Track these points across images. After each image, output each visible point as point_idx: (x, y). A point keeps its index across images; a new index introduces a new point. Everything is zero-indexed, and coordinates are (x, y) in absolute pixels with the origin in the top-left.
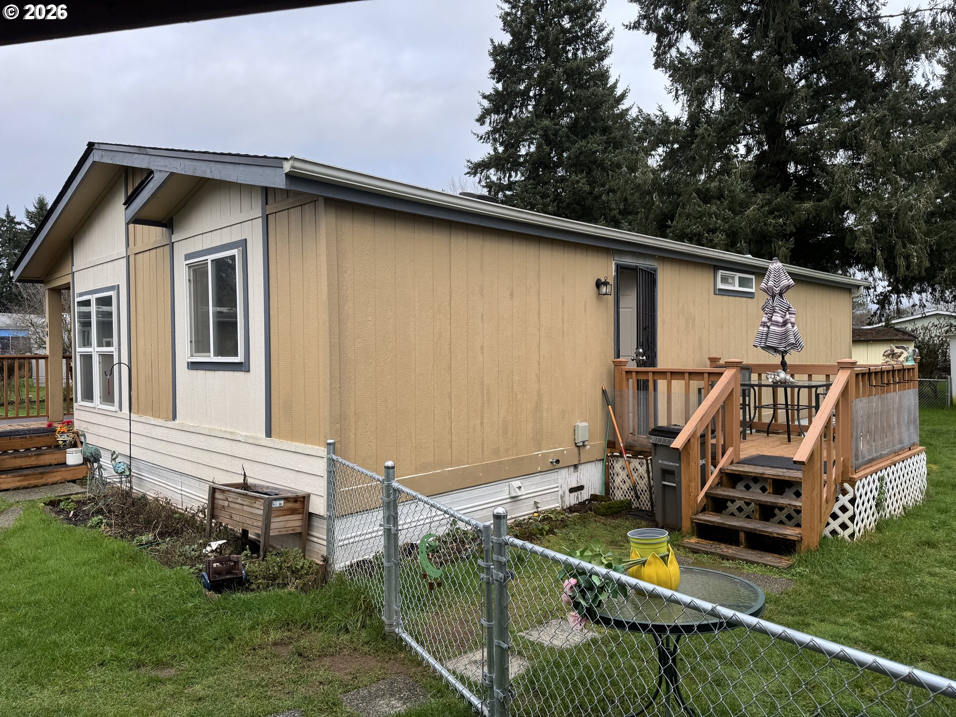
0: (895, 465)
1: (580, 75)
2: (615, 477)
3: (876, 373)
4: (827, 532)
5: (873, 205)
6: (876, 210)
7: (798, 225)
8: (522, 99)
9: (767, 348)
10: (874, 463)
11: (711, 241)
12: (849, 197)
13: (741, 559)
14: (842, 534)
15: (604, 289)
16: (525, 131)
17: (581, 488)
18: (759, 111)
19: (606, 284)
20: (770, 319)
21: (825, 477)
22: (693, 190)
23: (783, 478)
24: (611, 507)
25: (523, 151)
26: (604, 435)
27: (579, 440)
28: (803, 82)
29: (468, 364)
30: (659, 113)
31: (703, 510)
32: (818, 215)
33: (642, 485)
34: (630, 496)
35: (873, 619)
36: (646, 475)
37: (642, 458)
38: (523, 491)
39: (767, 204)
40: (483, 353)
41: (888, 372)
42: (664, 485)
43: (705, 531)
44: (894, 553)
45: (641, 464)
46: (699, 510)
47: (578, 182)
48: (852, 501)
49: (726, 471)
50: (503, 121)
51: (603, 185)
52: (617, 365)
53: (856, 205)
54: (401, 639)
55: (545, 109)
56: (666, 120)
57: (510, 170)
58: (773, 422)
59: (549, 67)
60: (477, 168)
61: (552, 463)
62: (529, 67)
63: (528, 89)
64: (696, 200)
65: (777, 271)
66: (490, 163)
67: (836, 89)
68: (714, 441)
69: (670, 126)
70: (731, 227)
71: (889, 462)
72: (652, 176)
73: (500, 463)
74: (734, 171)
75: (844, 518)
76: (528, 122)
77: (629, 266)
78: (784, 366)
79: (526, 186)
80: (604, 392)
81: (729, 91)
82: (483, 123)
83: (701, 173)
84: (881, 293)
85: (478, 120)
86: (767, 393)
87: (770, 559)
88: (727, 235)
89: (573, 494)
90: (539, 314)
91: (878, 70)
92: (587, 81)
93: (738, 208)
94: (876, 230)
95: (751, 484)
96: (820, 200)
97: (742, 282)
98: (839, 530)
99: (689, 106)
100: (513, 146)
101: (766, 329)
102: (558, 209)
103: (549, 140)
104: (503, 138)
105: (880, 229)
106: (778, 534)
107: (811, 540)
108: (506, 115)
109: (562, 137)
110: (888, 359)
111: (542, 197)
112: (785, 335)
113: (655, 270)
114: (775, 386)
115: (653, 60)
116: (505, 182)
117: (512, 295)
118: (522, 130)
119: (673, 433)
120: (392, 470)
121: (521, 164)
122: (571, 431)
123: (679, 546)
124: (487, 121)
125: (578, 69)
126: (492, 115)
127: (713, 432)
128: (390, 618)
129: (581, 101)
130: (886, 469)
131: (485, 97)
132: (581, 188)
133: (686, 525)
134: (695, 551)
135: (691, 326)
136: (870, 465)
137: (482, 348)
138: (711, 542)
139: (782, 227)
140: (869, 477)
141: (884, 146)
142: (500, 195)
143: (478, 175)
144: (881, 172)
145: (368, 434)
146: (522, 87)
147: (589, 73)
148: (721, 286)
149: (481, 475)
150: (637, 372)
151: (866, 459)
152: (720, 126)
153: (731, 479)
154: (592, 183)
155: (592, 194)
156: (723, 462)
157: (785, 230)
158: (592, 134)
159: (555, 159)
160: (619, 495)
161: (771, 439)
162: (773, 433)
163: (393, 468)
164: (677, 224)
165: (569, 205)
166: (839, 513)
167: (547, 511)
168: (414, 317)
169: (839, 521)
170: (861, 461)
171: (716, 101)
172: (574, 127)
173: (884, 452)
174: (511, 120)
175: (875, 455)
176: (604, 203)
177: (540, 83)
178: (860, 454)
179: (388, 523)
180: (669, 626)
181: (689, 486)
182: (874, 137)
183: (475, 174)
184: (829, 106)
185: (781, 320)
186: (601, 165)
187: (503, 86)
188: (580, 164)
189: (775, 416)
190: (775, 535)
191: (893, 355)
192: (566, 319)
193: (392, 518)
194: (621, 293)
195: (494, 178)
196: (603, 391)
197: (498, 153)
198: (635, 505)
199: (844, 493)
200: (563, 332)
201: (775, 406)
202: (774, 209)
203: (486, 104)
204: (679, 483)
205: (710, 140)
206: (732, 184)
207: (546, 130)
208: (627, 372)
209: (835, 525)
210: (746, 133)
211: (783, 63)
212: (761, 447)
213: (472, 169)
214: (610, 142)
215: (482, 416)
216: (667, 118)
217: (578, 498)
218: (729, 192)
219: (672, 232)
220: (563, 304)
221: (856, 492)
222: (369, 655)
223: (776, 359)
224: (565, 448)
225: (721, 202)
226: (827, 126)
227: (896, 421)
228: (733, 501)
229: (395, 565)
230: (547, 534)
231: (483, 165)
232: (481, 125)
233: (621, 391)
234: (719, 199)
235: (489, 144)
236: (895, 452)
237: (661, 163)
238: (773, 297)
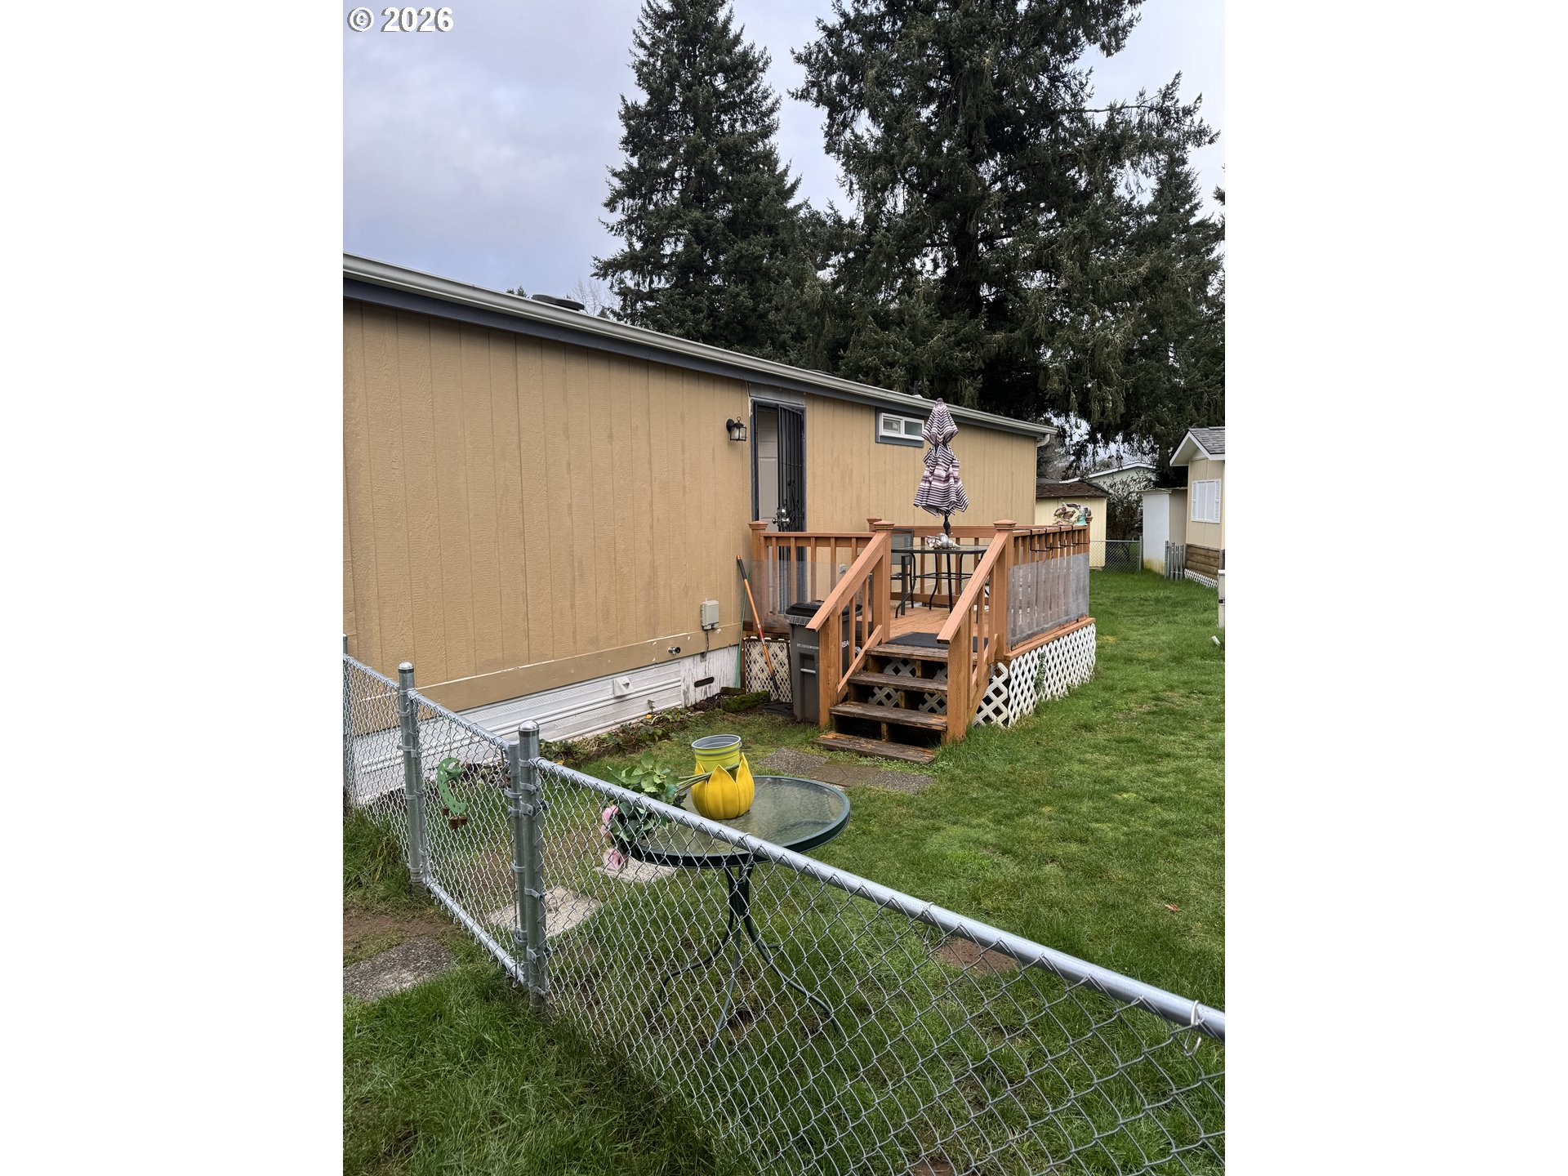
0: (1059, 640)
1: (738, 155)
2: (753, 666)
3: (1040, 536)
4: (979, 718)
5: (1068, 338)
6: (1071, 344)
7: (988, 361)
8: (665, 181)
9: (928, 507)
10: (1034, 638)
11: (889, 377)
12: (1043, 329)
13: (879, 755)
14: (995, 721)
15: (736, 434)
16: (669, 223)
17: (710, 680)
18: (948, 217)
19: (739, 426)
20: (932, 473)
21: (974, 656)
22: (870, 313)
23: (932, 659)
24: (744, 702)
25: (668, 250)
26: (739, 615)
27: (707, 623)
28: (998, 186)
29: (549, 529)
30: (830, 211)
31: (845, 700)
32: (1010, 349)
33: (783, 673)
34: (769, 687)
35: (1009, 817)
36: (786, 661)
37: (782, 642)
38: (631, 689)
39: (954, 333)
40: (570, 514)
41: (1054, 534)
42: (803, 673)
43: (846, 725)
44: (1048, 738)
45: (781, 649)
46: (840, 700)
47: (738, 294)
48: (1007, 683)
49: (872, 653)
50: (640, 209)
51: (769, 301)
52: (755, 528)
53: (1050, 338)
54: (429, 891)
55: (696, 196)
56: (838, 221)
57: (651, 273)
58: (936, 593)
59: (698, 141)
60: (608, 268)
61: (671, 652)
62: (673, 139)
63: (672, 168)
64: (872, 325)
65: (941, 414)
66: (624, 263)
67: (1032, 196)
68: (860, 618)
69: (843, 229)
70: (912, 360)
71: (1052, 636)
72: (821, 292)
73: (599, 655)
74: (917, 290)
75: (998, 702)
76: (672, 211)
77: (772, 404)
78: (947, 528)
79: (672, 296)
80: (739, 563)
81: (912, 188)
82: (613, 210)
83: (881, 292)
84: (1078, 442)
85: (606, 205)
86: (930, 559)
87: (912, 753)
88: (906, 370)
89: (699, 689)
90: (650, 463)
91: (1081, 177)
92: (747, 163)
93: (920, 338)
94: (1069, 367)
95: (901, 667)
96: (1012, 331)
97: (909, 428)
98: (993, 716)
99: (865, 205)
100: (654, 242)
101: (928, 485)
102: (714, 329)
103: (701, 237)
104: (641, 231)
105: (1075, 367)
106: (922, 724)
107: (957, 730)
108: (645, 200)
109: (717, 235)
110: (1059, 519)
111: (694, 312)
112: (946, 493)
113: (803, 411)
114: (938, 551)
115: (824, 141)
116: (645, 288)
117: (611, 437)
118: (665, 222)
119: (811, 611)
120: (409, 675)
121: (665, 267)
122: (696, 613)
123: (814, 743)
124: (619, 206)
125: (736, 146)
126: (626, 199)
127: (859, 608)
128: (416, 864)
129: (740, 190)
130: (1047, 645)
131: (615, 174)
132: (743, 302)
133: (824, 718)
134: (830, 749)
135: (847, 481)
136: (1029, 640)
137: (570, 506)
138: (851, 737)
139: (970, 362)
140: (1027, 654)
141: (1082, 268)
142: (639, 306)
143: (609, 278)
144: (1078, 299)
145: (400, 624)
146: (664, 165)
147: (751, 153)
148: (883, 432)
149: (572, 671)
150: (777, 538)
151: (1025, 635)
152: (901, 232)
153: (879, 662)
154: (755, 296)
155: (756, 311)
156: (870, 643)
157: (973, 366)
158: (755, 233)
159: (710, 263)
160: (756, 687)
161: (932, 613)
162: (937, 606)
163: (411, 671)
164: (851, 355)
165: (727, 324)
166: (993, 696)
167: (664, 711)
168: (465, 464)
169: (993, 706)
170: (1018, 636)
171: (898, 200)
172: (730, 223)
173: (1046, 626)
174: (651, 207)
175: (1036, 629)
176: (770, 323)
177: (689, 160)
178: (1018, 628)
179: (407, 743)
180: (725, 857)
181: (827, 673)
182: (1071, 258)
183: (605, 276)
184: (1025, 216)
185: (944, 474)
186: (766, 274)
187: (639, 161)
188: (741, 272)
189: (938, 585)
190: (919, 725)
191: (1064, 514)
192: (687, 470)
193: (412, 739)
194: (759, 437)
195: (631, 284)
196: (738, 561)
197: (635, 250)
198: (774, 697)
199: (999, 673)
200: (684, 487)
201: (938, 576)
202: (961, 339)
203: (617, 184)
204: (818, 671)
205: (889, 250)
206: (913, 307)
207: (696, 224)
208: (766, 538)
209: (988, 710)
210: (933, 245)
211: (976, 159)
212: (919, 623)
213: (601, 269)
214: (777, 246)
215: (573, 597)
216: (840, 219)
217: (706, 693)
218: (910, 316)
219: (845, 365)
220: (683, 451)
221: (1011, 672)
222: (386, 914)
223: (939, 520)
224: (689, 633)
225: (902, 329)
226: (1022, 241)
227: (1061, 590)
228: (880, 688)
229: (418, 797)
230: (660, 739)
231: (615, 265)
232: (611, 211)
233: (759, 561)
234: (899, 325)
235: (623, 238)
236: (1060, 625)
237: (836, 276)
238: (936, 446)
